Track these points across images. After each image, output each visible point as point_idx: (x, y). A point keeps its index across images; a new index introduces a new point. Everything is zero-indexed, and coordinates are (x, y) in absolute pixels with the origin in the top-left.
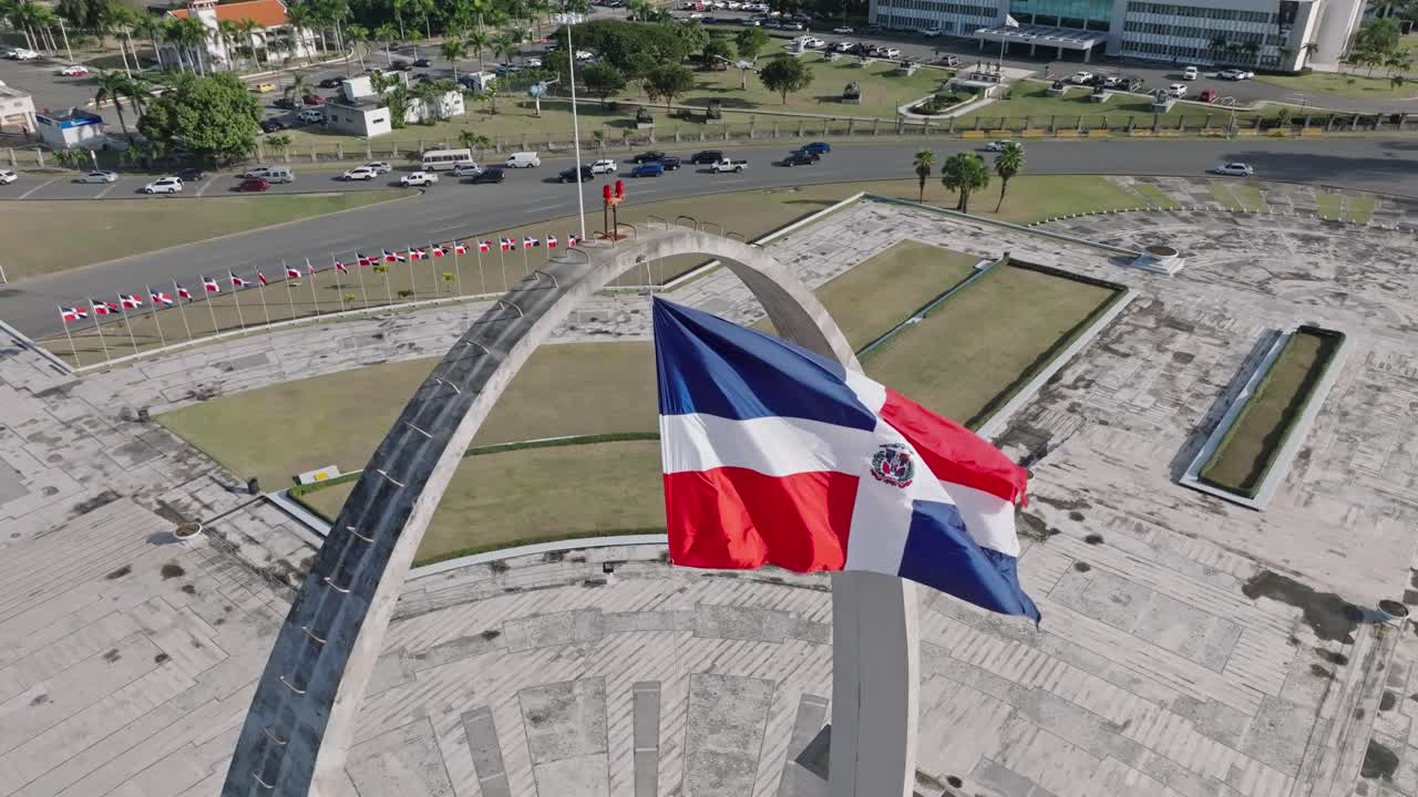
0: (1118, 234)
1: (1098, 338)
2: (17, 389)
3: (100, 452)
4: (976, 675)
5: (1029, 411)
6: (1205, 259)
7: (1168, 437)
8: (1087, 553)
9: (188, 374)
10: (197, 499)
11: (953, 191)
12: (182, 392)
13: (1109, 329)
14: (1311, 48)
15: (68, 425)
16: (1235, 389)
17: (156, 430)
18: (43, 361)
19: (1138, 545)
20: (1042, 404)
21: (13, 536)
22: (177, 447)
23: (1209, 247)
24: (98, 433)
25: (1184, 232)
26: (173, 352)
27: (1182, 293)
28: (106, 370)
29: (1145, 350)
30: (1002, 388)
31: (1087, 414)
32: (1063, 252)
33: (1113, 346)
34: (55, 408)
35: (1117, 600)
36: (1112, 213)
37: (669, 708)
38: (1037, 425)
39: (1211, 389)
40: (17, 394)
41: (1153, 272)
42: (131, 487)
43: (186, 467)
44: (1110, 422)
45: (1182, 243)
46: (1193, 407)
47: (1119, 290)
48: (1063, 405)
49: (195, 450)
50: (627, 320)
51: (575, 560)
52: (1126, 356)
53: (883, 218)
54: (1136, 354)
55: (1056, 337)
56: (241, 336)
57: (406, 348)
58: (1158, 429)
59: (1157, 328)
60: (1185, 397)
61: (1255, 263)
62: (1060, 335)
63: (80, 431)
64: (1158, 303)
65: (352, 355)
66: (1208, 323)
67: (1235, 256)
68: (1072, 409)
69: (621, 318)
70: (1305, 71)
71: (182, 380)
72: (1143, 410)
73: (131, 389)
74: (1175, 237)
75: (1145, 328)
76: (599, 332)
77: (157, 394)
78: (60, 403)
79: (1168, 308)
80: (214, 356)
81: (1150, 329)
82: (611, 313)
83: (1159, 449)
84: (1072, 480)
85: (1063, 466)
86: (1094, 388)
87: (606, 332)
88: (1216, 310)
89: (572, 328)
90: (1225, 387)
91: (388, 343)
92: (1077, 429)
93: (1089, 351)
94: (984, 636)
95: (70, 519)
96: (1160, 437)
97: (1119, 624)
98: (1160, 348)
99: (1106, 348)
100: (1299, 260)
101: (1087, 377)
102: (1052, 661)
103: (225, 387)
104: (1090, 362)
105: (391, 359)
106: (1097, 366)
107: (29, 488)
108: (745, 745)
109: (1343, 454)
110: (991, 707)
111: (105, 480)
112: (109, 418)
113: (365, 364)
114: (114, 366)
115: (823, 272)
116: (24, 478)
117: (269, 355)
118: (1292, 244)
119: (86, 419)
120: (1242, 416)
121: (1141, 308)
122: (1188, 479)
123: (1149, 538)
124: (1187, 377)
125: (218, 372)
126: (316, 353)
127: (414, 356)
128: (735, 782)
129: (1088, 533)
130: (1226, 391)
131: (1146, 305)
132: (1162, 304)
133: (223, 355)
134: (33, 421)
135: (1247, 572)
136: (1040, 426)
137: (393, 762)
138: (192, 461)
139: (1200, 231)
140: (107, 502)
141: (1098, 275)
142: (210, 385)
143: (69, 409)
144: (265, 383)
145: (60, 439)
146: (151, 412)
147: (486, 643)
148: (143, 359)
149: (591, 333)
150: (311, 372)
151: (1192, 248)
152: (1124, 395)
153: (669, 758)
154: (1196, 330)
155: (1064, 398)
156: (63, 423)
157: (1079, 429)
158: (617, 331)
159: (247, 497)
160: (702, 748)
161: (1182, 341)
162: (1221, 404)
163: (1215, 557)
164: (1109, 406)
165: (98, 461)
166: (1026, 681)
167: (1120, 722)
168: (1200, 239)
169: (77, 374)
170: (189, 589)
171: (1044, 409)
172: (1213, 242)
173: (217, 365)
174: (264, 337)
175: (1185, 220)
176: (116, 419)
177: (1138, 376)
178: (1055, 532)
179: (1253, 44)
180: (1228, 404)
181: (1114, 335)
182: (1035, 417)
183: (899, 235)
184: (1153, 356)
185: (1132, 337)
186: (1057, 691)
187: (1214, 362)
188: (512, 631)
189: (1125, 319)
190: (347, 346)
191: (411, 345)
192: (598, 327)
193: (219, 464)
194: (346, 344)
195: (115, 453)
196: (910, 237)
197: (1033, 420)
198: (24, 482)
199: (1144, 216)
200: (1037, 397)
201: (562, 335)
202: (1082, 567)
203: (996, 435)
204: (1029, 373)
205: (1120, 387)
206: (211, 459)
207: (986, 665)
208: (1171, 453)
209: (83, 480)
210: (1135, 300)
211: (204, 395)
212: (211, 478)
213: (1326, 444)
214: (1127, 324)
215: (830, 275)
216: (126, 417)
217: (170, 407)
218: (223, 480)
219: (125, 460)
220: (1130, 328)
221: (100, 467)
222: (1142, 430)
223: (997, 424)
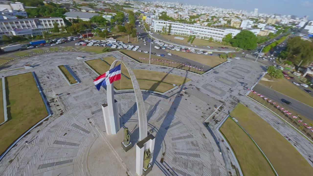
10: (225, 109)
12: (247, 104)
17: (237, 104)
22: (235, 106)
24: (234, 99)
40: (238, 92)
71: (250, 104)
77: (245, 102)
91: (277, 125)
95: (218, 101)
105: (272, 126)
112: (238, 100)
113: (268, 123)
117: (262, 111)
125: (254, 107)
126: (267, 116)
127: (275, 129)
133: (259, 106)
134: (234, 94)
140: (222, 103)
142: (250, 107)
143: (237, 96)
144: (254, 112)
146: (241, 102)
150: (261, 116)
169: (245, 96)
190: (272, 120)
191: (279, 128)
195: (231, 101)
198: (223, 96)
209: (225, 100)
217: (243, 104)
221: (228, 101)
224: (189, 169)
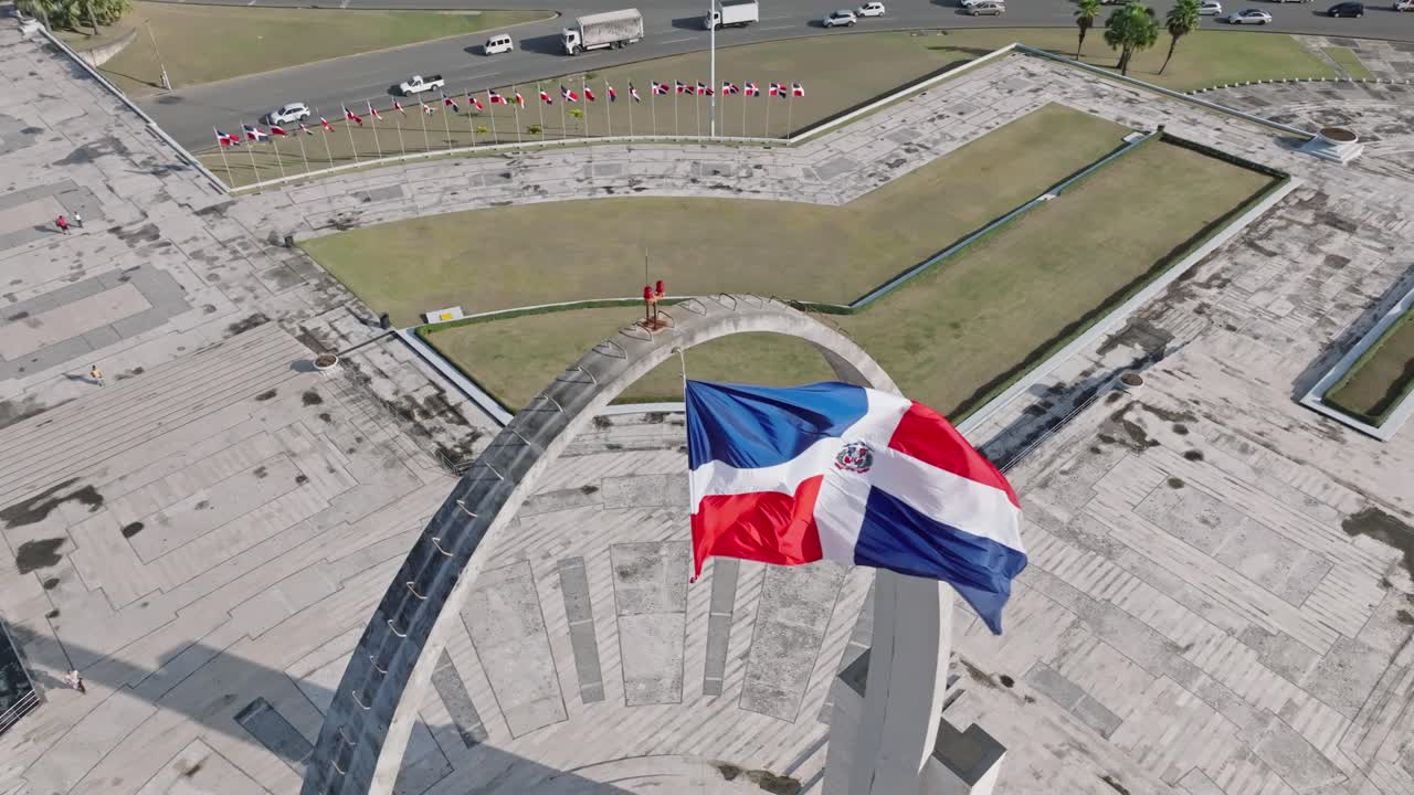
0: (1294, 108)
1: (1245, 232)
2: (181, 206)
3: (251, 275)
4: (1046, 581)
5: (1154, 309)
6: (1389, 146)
7: (1300, 350)
8: (1184, 469)
9: (330, 202)
10: (335, 329)
11: (1115, 48)
12: (324, 221)
13: (1260, 223)
15: (224, 245)
16: (1389, 301)
17: (300, 257)
18: (203, 178)
19: (1240, 466)
20: (1169, 302)
21: (179, 349)
22: (319, 276)
23: (1399, 130)
24: (249, 255)
25: (1372, 110)
26: (318, 177)
27: (1353, 185)
28: (256, 192)
29: (1295, 250)
30: (1128, 280)
31: (1213, 317)
32: (1226, 128)
33: (1259, 243)
34: (213, 227)
35: (1205, 521)
36: (1292, 82)
37: (746, 577)
38: (1158, 325)
39: (1360, 300)
40: (180, 210)
41: (1323, 159)
42: (278, 312)
43: (326, 296)
44: (1239, 328)
45: (1367, 125)
46: (1333, 319)
47: (1279, 177)
48: (1190, 305)
49: (333, 280)
50: (750, 176)
51: (674, 423)
52: (1272, 254)
53: (1032, 75)
54: (1283, 254)
55: (1198, 227)
56: (379, 166)
57: (531, 190)
58: (1289, 340)
59: (1315, 225)
60: (1329, 307)
62: (1203, 226)
63: (235, 252)
64: (1321, 196)
65: (481, 195)
66: (1374, 223)
68: (1199, 311)
69: (743, 173)
71: (325, 208)
72: (1279, 317)
73: (279, 213)
74: (1360, 115)
75: (1300, 223)
76: (720, 186)
77: (302, 220)
78: (217, 222)
79: (1331, 202)
80: (354, 185)
81: (1307, 226)
82: (734, 166)
83: (1287, 362)
84: (1183, 389)
85: (1176, 372)
86: (1228, 289)
87: (728, 188)
88: (1387, 208)
89: (694, 181)
90: (1376, 299)
91: (515, 183)
92: (1200, 333)
93: (1231, 246)
94: (1060, 543)
95: (226, 337)
96: (1290, 350)
97: (1202, 546)
98: (1312, 249)
99: (1251, 244)
101: (1224, 276)
102: (1126, 576)
103: (363, 218)
104: (1231, 259)
105: (516, 201)
106: (1236, 264)
107: (192, 304)
108: (813, 621)
110: (1055, 614)
111: (255, 302)
112: (261, 241)
113: (493, 204)
114: (264, 188)
115: (958, 134)
116: (187, 294)
117: (404, 187)
119: (240, 241)
120: (1388, 336)
121: (1301, 200)
122: (1311, 399)
123: (1253, 459)
124: (1335, 285)
125: (355, 202)
126: (446, 189)
127: (538, 199)
128: (800, 654)
129: (1188, 449)
130: (1377, 303)
131: (1306, 197)
132: (1327, 197)
133: (360, 184)
134: (195, 239)
135: (1352, 506)
136: (1161, 326)
137: (495, 598)
138: (331, 290)
139: (1392, 110)
140: (256, 324)
141: (1258, 159)
142: (349, 215)
143: (225, 230)
144: (400, 216)
145: (217, 258)
146: (296, 238)
147: (584, 497)
148: (290, 183)
149: (711, 187)
150: (441, 208)
151: (1377, 131)
152: (1260, 299)
153: (742, 624)
154: (1358, 230)
155: (1193, 296)
156: (220, 243)
157: (1203, 333)
158: (739, 186)
159: (379, 331)
160: (772, 620)
161: (1339, 242)
162: (1367, 319)
163: (1319, 487)
164: (1241, 310)
165: (249, 283)
166: (1094, 593)
167: (1183, 644)
168: (1390, 121)
169: (232, 194)
170: (326, 417)
171: (1170, 307)
172: (1405, 124)
173: (356, 195)
174: (399, 168)
175: (1378, 95)
176: (266, 244)
177: (1280, 279)
178: (1155, 443)
180: (1376, 319)
181: (1263, 229)
182: (1158, 316)
183: (1048, 97)
184: (1302, 258)
185: (1284, 233)
186: (1125, 607)
187: (1370, 269)
188: (609, 489)
189: (1279, 213)
190: (476, 184)
191: (536, 187)
192: (719, 181)
193: (355, 296)
194: (475, 182)
195: (264, 277)
196: (1059, 100)
197: (1154, 319)
198: (187, 298)
199: (1329, 87)
200: (1165, 293)
201: (682, 188)
202: (1176, 483)
203: (1113, 333)
204: (1161, 266)
205: (1258, 290)
206: (347, 290)
207: (1058, 572)
208: (1298, 368)
209: (237, 300)
210: (1295, 190)
211: (341, 225)
212: (348, 309)
214: (1281, 218)
215: (965, 138)
216: (273, 241)
217: (312, 235)
218: (358, 312)
219: (273, 284)
220: (1283, 223)
221: (251, 290)
222: (1271, 339)
223: (1116, 321)
224: (820, 627)
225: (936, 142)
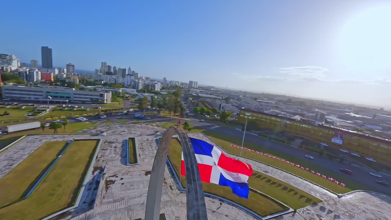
0: (92, 131)
1: (100, 148)
4: (118, 210)
5: (96, 164)
6: (109, 132)
8: (122, 181)
11: (52, 130)
14: (106, 100)
19: (128, 176)
20: (98, 162)
23: (108, 130)
27: (109, 138)
29: (109, 148)
30: (87, 162)
31: (106, 161)
32: (84, 136)
35: (131, 186)
36: (88, 128)
41: (103, 136)
44: (111, 161)
45: (104, 130)
47: (98, 140)
52: (106, 150)
53: (36, 138)
54: (108, 149)
59: (109, 144)
61: (116, 131)
64: (106, 140)
66: (116, 141)
67: (113, 131)
68: (103, 161)
70: (106, 103)
72: (114, 157)
74: (102, 130)
75: (107, 145)
79: (108, 141)
84: (112, 172)
85: (108, 170)
86: (105, 157)
88: (115, 139)
93: (100, 151)
94: (115, 204)
97: (134, 189)
99: (103, 150)
100: (122, 129)
101: (102, 155)
102: (128, 200)
104: (101, 153)
106: (103, 153)
109: (143, 153)
110: (124, 214)
118: (119, 127)
122: (128, 164)
123: (129, 174)
124: (118, 150)
129: (120, 179)
131: (104, 141)
135: (144, 173)
136: (99, 166)
151: (106, 131)
152: (110, 156)
154: (115, 143)
155: (100, 160)
157: (106, 163)
161: (113, 145)
163: (139, 173)
164: (109, 158)
166: (126, 206)
167: (143, 202)
168: (106, 129)
175: (101, 127)
177: (110, 152)
178: (115, 181)
179: (97, 99)
181: (102, 147)
183: (44, 141)
184: (111, 148)
185: (106, 147)
186: (132, 204)
189: (103, 144)
196: (47, 141)
197: (97, 166)
199: (94, 128)
200: (96, 161)
202: (123, 184)
203: (92, 171)
207: (118, 208)
210: (102, 141)
213: (141, 153)
215: (29, 154)
222: (116, 160)
223: (91, 169)
225: (21, 157)
